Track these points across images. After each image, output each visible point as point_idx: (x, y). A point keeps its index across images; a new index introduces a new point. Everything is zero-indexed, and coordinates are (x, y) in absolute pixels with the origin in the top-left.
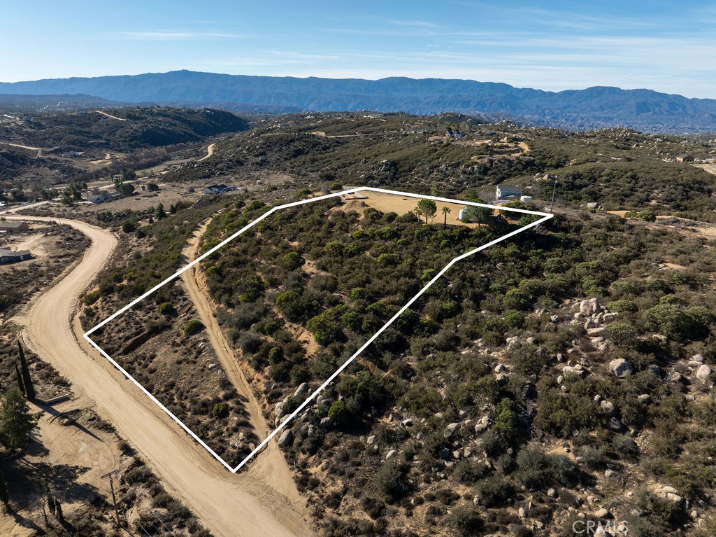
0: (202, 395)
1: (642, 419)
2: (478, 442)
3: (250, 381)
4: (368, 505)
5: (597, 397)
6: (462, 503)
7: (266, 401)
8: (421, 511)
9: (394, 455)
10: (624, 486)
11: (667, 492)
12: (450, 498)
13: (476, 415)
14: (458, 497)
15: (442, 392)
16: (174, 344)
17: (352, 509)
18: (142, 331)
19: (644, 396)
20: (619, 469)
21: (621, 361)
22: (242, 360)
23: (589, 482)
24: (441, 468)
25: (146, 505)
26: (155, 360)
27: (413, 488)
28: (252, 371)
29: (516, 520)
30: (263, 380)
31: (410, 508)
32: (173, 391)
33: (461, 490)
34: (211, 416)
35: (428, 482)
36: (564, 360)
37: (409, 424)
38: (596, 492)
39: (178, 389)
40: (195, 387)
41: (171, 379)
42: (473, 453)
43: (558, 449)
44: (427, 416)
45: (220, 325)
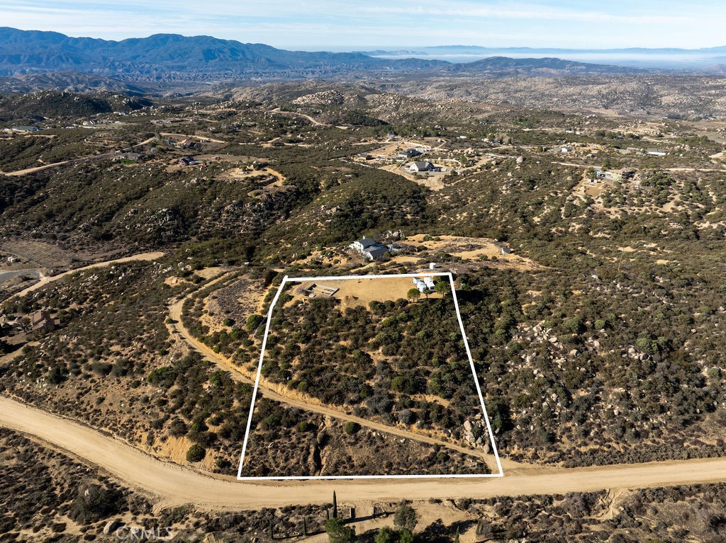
0: (419, 457)
1: (595, 370)
2: (559, 404)
3: (430, 436)
4: (549, 449)
5: (578, 368)
6: (573, 428)
7: (453, 440)
8: (564, 439)
9: (534, 428)
10: (608, 395)
11: (621, 390)
12: (569, 430)
13: (549, 396)
14: (570, 428)
15: (526, 392)
16: (352, 444)
17: (545, 455)
18: (308, 449)
19: (589, 361)
20: (602, 390)
21: (576, 351)
22: (409, 428)
23: (598, 399)
24: (555, 421)
25: (488, 507)
26: (354, 459)
27: (554, 434)
28: (425, 431)
29: (592, 423)
30: (438, 432)
31: (560, 441)
32: (395, 466)
33: (569, 424)
34: (440, 462)
35: (556, 429)
36: (554, 358)
37: (527, 413)
38: (603, 401)
39: (399, 463)
40: (408, 456)
41: (385, 462)
42: (561, 410)
43: (582, 393)
44: (532, 406)
45: (362, 417)
